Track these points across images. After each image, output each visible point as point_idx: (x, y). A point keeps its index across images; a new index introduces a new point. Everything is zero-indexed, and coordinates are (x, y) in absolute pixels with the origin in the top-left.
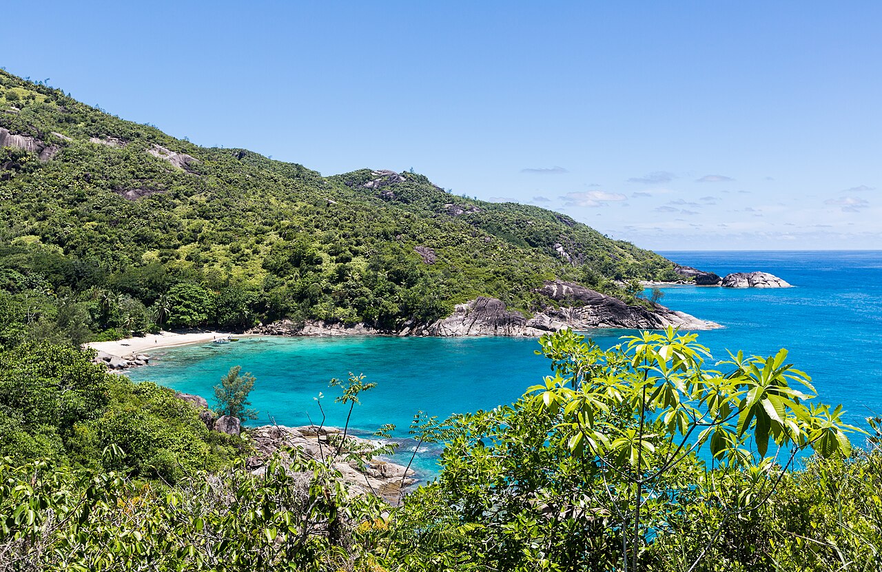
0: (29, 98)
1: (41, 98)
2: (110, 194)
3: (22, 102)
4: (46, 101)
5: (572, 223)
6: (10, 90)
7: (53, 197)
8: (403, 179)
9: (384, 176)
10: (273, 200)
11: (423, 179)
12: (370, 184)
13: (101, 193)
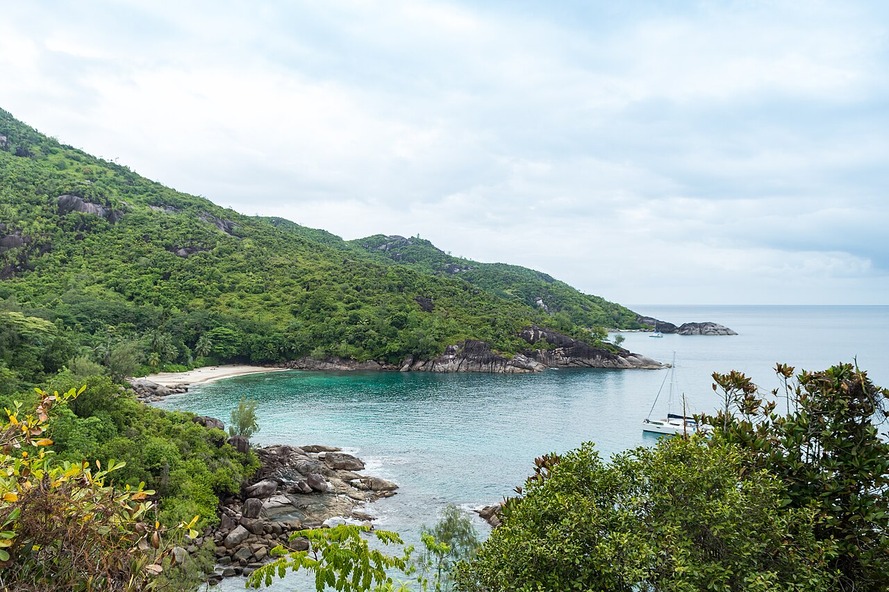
0: (101, 173)
1: (111, 174)
2: (165, 253)
3: (96, 176)
4: (115, 175)
5: (551, 280)
6: (86, 167)
7: (117, 253)
8: (410, 243)
9: (395, 240)
10: (300, 259)
11: (427, 243)
12: (384, 246)
13: (156, 251)
